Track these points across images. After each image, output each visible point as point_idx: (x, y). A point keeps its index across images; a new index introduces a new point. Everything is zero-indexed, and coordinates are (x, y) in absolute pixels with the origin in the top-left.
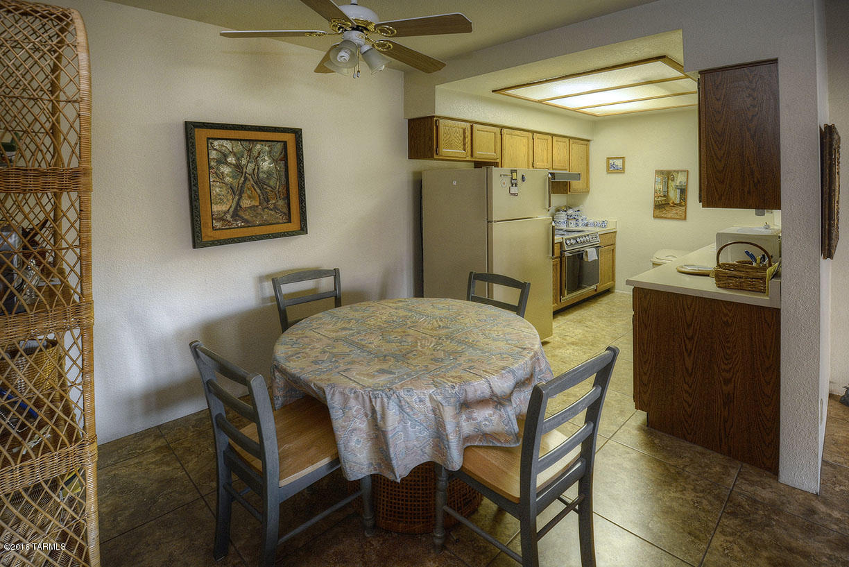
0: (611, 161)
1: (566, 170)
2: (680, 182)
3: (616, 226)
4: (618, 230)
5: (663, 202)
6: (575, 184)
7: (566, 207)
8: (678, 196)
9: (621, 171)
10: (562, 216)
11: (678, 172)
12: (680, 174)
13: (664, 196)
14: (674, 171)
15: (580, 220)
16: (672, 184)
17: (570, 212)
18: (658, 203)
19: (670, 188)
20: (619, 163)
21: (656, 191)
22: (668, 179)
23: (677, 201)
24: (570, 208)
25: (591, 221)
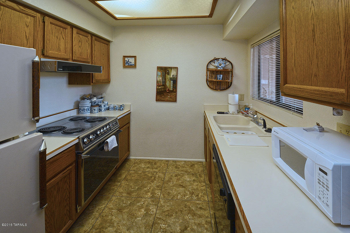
0: (126, 59)
1: (88, 63)
2: (173, 75)
3: (130, 109)
4: (132, 111)
5: (163, 90)
6: (97, 76)
7: (90, 95)
8: (172, 86)
9: (134, 66)
10: (87, 103)
11: (171, 68)
12: (173, 69)
13: (163, 85)
14: (169, 68)
15: (103, 106)
16: (168, 77)
17: (95, 99)
18: (159, 91)
19: (167, 80)
20: (132, 60)
21: (157, 81)
22: (166, 73)
23: (171, 89)
24: (95, 96)
25: (112, 106)
